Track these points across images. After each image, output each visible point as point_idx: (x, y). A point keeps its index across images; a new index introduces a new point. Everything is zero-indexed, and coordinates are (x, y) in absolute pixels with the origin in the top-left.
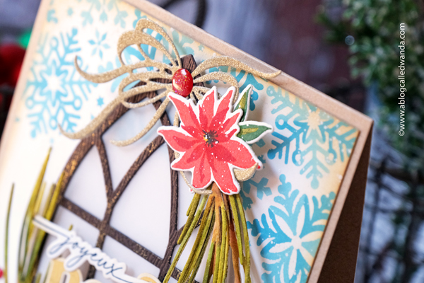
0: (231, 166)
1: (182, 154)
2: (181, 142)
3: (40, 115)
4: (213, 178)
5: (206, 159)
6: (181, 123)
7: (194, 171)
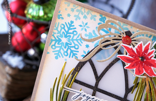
0: (152, 68)
1: (129, 64)
2: (128, 60)
3: (59, 51)
4: (144, 72)
5: (141, 66)
6: (128, 54)
7: (136, 70)
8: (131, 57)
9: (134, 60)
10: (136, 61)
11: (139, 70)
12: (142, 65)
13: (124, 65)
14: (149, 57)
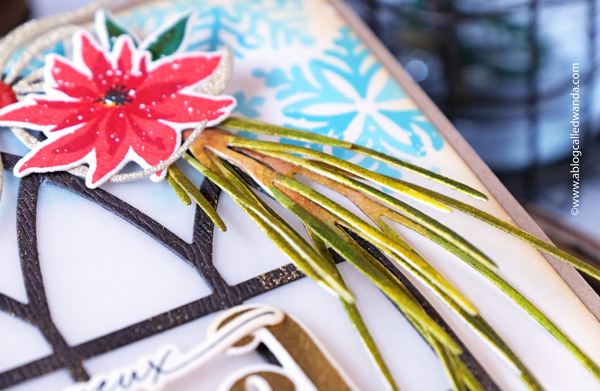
1: (91, 158)
4: (178, 127)
5: (139, 121)
6: (46, 129)
7: (138, 152)
8: (71, 130)
9: (95, 127)
10: (103, 125)
11: (148, 139)
12: (143, 114)
13: (76, 185)
14: (135, 71)
